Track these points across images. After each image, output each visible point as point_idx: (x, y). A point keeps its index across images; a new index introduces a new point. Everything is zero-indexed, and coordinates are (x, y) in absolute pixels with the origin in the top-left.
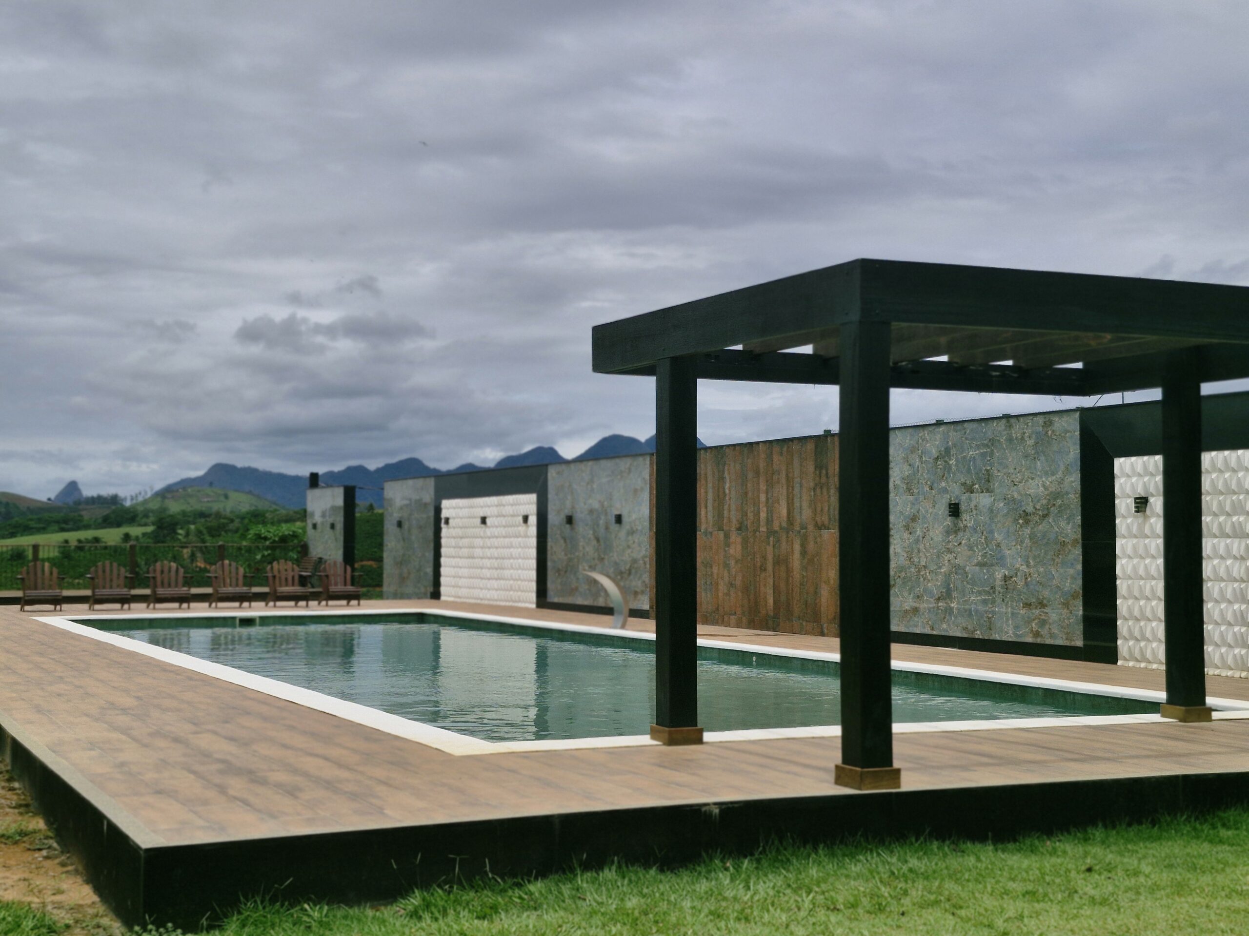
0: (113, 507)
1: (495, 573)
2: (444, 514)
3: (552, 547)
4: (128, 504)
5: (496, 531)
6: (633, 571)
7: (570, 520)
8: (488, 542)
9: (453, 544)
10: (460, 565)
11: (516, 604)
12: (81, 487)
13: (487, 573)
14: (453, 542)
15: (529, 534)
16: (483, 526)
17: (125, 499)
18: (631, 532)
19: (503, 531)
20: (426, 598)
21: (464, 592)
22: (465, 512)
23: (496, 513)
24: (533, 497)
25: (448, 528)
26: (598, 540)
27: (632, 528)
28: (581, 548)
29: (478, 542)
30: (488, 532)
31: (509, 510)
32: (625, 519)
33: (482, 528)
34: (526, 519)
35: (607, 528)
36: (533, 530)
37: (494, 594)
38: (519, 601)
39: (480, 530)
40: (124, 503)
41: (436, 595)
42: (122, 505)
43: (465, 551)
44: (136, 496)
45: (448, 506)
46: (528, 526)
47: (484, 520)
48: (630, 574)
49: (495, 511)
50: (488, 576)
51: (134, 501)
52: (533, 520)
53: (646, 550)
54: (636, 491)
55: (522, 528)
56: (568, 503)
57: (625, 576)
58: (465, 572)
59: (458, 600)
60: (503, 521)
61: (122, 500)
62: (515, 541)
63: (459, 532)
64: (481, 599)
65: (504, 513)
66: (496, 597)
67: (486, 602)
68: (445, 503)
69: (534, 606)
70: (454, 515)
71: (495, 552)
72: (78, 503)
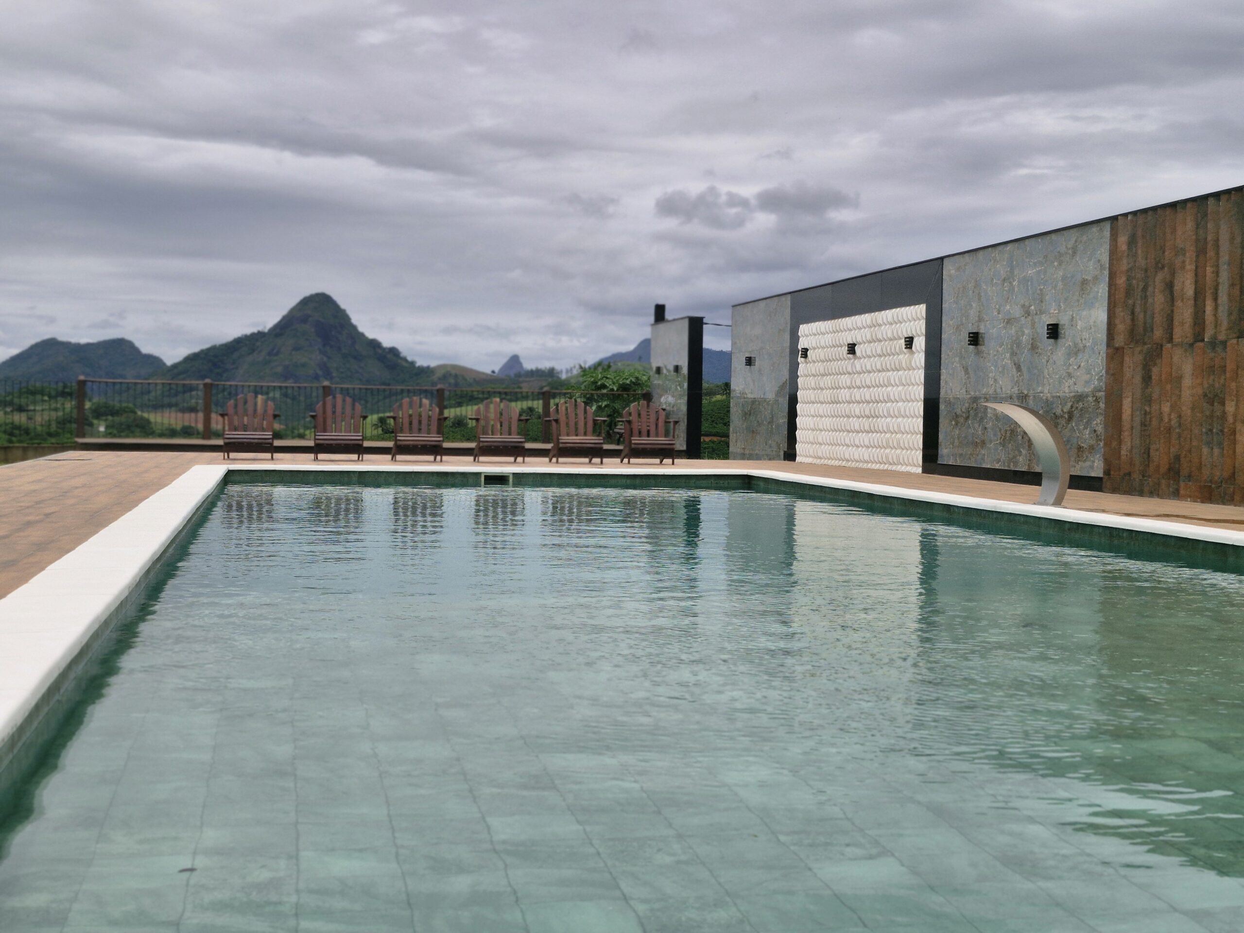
0: (550, 380)
1: (866, 423)
2: (802, 344)
3: (946, 383)
4: (564, 376)
5: (868, 363)
6: (1076, 413)
7: (975, 339)
8: (858, 380)
9: (813, 385)
10: (821, 413)
11: (894, 468)
12: (522, 360)
13: (855, 423)
14: (812, 382)
15: (913, 365)
16: (851, 356)
17: (561, 371)
18: (1076, 351)
19: (877, 362)
20: (780, 459)
21: (825, 450)
22: (828, 339)
23: (869, 337)
24: (921, 309)
25: (807, 363)
26: (1019, 368)
27: (1075, 345)
28: (991, 382)
29: (845, 380)
30: (858, 365)
31: (887, 331)
32: (1066, 331)
33: (849, 359)
34: (909, 342)
35: (1034, 347)
36: (919, 357)
37: (865, 454)
38: (899, 463)
39: (848, 363)
40: (560, 376)
41: (790, 455)
42: (558, 378)
43: (827, 393)
44: (571, 369)
45: (807, 332)
46: (913, 353)
47: (852, 349)
48: (1070, 418)
49: (867, 334)
50: (857, 427)
51: (569, 375)
52: (920, 343)
53: (1100, 380)
54: (1084, 282)
55: (904, 357)
56: (973, 313)
57: (1063, 422)
58: (827, 422)
59: (818, 462)
60: (878, 347)
61: (558, 373)
62: (893, 376)
63: (820, 367)
64: (848, 461)
65: (880, 336)
66: (866, 458)
67: (854, 465)
68: (804, 329)
69: (920, 470)
70: (814, 345)
71: (867, 394)
72: (518, 375)
